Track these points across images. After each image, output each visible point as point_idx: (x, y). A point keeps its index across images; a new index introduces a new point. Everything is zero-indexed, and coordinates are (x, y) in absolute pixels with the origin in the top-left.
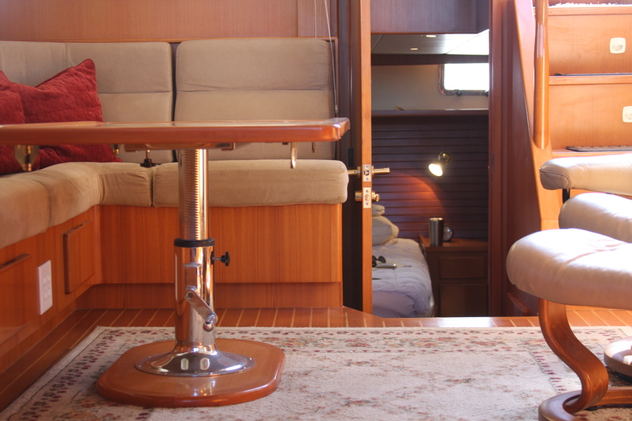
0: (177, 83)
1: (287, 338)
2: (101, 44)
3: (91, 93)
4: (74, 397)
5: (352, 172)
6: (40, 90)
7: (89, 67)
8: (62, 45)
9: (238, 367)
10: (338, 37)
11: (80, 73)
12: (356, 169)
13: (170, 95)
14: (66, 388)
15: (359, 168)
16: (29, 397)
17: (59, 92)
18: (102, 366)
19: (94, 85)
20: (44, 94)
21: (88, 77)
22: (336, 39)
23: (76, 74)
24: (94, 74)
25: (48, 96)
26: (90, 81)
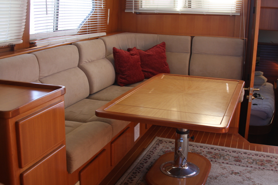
0: (192, 50)
1: (215, 153)
2: (169, 36)
3: (163, 54)
4: (137, 182)
5: (246, 89)
6: (147, 53)
7: (163, 44)
8: (156, 35)
9: (194, 173)
10: (248, 38)
11: (160, 47)
12: (248, 88)
13: (189, 54)
14: (136, 175)
15: (249, 88)
16: (123, 179)
17: (153, 54)
18: (151, 162)
19: (165, 51)
20: (148, 54)
21: (163, 48)
22: (247, 39)
23: (159, 47)
24: (165, 47)
25: (149, 55)
26: (163, 49)
